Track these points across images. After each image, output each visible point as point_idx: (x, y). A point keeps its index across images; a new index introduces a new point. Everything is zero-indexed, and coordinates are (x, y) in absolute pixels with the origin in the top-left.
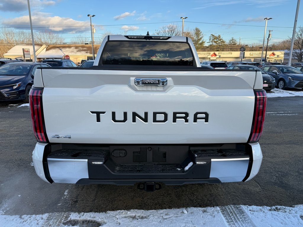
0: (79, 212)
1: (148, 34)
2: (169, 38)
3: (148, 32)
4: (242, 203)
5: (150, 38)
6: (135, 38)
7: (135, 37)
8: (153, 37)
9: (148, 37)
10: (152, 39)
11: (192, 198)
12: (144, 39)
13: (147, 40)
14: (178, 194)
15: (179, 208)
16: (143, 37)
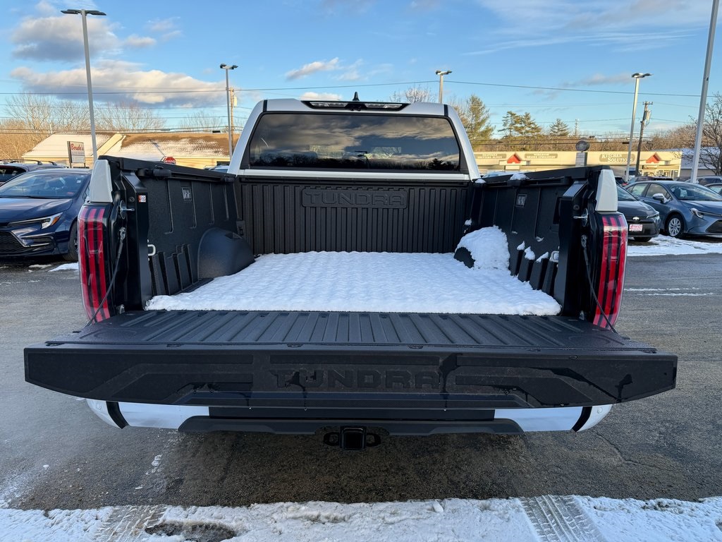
0: (186, 505)
1: (356, 98)
2: (404, 105)
3: (356, 93)
4: (575, 492)
5: (361, 106)
6: (325, 106)
7: (327, 105)
8: (367, 105)
9: (356, 104)
10: (365, 108)
11: (455, 479)
12: (346, 108)
13: (353, 110)
14: (422, 469)
15: (423, 500)
16: (345, 105)
